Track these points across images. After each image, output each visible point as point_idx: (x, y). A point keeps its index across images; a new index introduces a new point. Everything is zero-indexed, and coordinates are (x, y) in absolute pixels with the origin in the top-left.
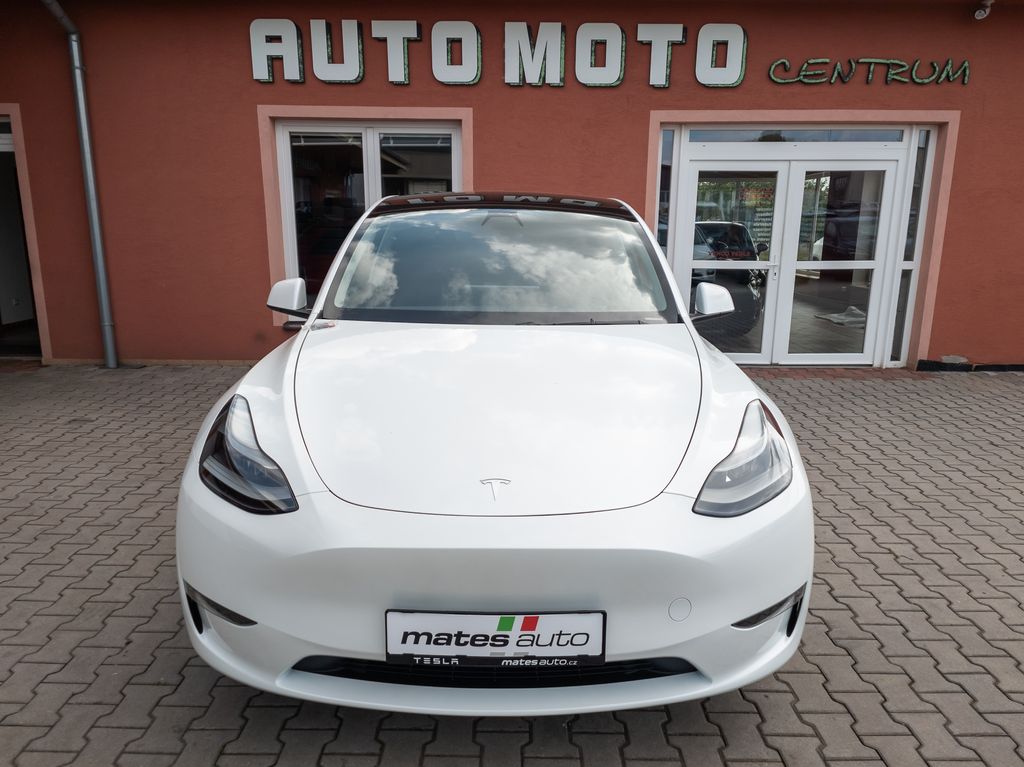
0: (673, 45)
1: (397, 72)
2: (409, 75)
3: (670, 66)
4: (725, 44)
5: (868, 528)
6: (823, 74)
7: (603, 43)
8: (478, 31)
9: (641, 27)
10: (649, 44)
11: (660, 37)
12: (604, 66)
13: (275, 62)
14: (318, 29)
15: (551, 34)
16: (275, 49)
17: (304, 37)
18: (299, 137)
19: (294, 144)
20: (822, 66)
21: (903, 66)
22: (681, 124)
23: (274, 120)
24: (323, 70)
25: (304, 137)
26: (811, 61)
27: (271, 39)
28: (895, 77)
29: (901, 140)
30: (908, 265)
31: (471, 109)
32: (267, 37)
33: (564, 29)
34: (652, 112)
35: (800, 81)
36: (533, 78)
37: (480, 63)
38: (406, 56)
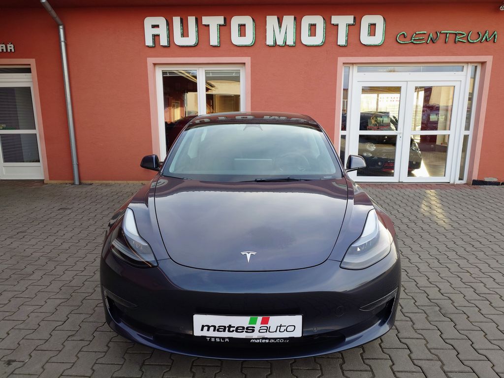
0: (349, 25)
1: (214, 40)
2: (220, 42)
3: (348, 35)
4: (375, 25)
5: (455, 260)
6: (423, 39)
8: (253, 20)
9: (333, 17)
10: (337, 25)
11: (343, 21)
13: (156, 37)
14: (176, 21)
16: (156, 31)
17: (170, 25)
19: (164, 76)
20: (423, 35)
21: (464, 34)
22: (353, 64)
23: (155, 64)
24: (179, 40)
25: (169, 72)
26: (417, 33)
28: (460, 40)
29: (463, 71)
30: (467, 133)
31: (250, 58)
33: (295, 19)
35: (412, 42)
36: (280, 42)
37: (254, 36)
38: (219, 33)
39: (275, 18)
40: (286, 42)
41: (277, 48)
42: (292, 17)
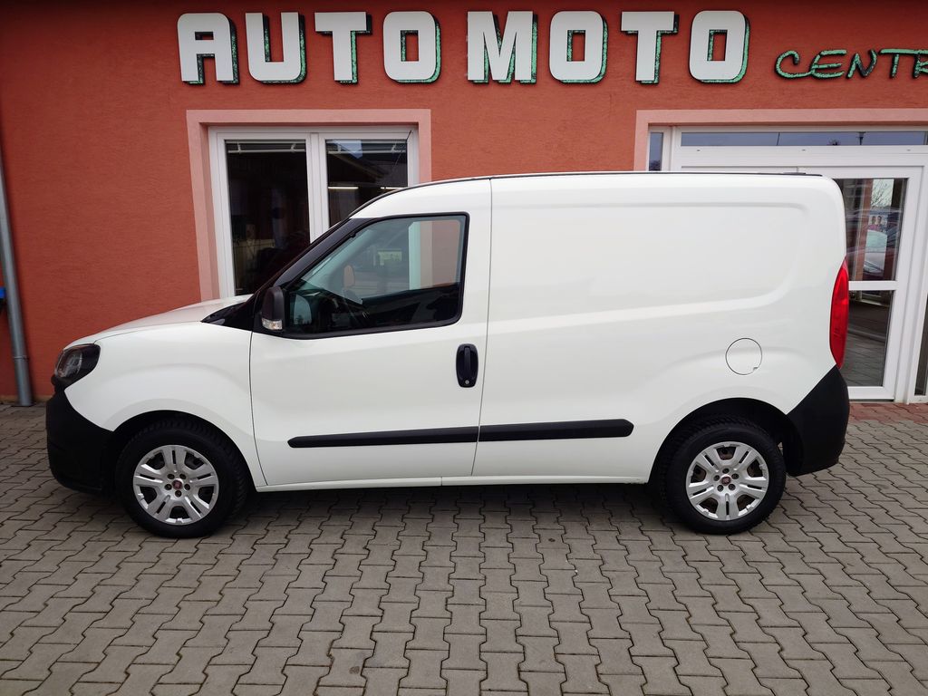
0: (663, 35)
1: (344, 68)
2: (358, 74)
4: (723, 34)
6: (838, 67)
7: (582, 34)
8: (437, 21)
10: (635, 34)
11: (648, 26)
12: (583, 60)
13: (206, 61)
14: (254, 23)
15: (520, 24)
16: (205, 47)
17: (238, 33)
18: (235, 145)
19: (230, 152)
20: (837, 58)
22: (671, 126)
23: (206, 127)
24: (261, 69)
25: (242, 145)
26: (822, 53)
27: (202, 36)
28: (924, 70)
31: (429, 110)
32: (196, 33)
33: (535, 19)
34: (638, 111)
35: (812, 76)
36: (500, 74)
37: (439, 58)
38: (354, 51)
39: (487, 17)
40: (513, 75)
41: (493, 89)
42: (531, 13)
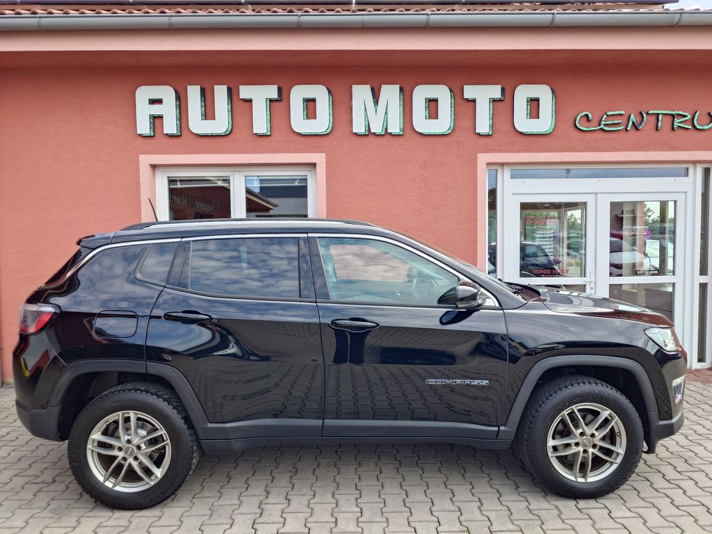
0: (494, 101)
1: (261, 124)
2: (271, 129)
3: (494, 117)
4: (537, 100)
6: (619, 123)
7: (436, 101)
8: (330, 92)
9: (466, 88)
10: (474, 101)
11: (483, 94)
12: (437, 118)
13: (156, 119)
14: (194, 93)
15: (391, 93)
16: (156, 110)
17: (181, 99)
18: (176, 181)
19: (172, 187)
20: (618, 118)
21: (685, 116)
22: (502, 165)
23: (154, 167)
24: (197, 125)
25: (181, 181)
26: (608, 114)
27: (153, 102)
28: (680, 125)
29: (687, 175)
30: (704, 279)
31: (324, 155)
32: (150, 100)
33: (401, 90)
34: (478, 154)
35: (602, 129)
36: (377, 128)
37: (331, 117)
38: (268, 112)
39: (367, 88)
40: (386, 129)
41: (372, 138)
42: (397, 87)
